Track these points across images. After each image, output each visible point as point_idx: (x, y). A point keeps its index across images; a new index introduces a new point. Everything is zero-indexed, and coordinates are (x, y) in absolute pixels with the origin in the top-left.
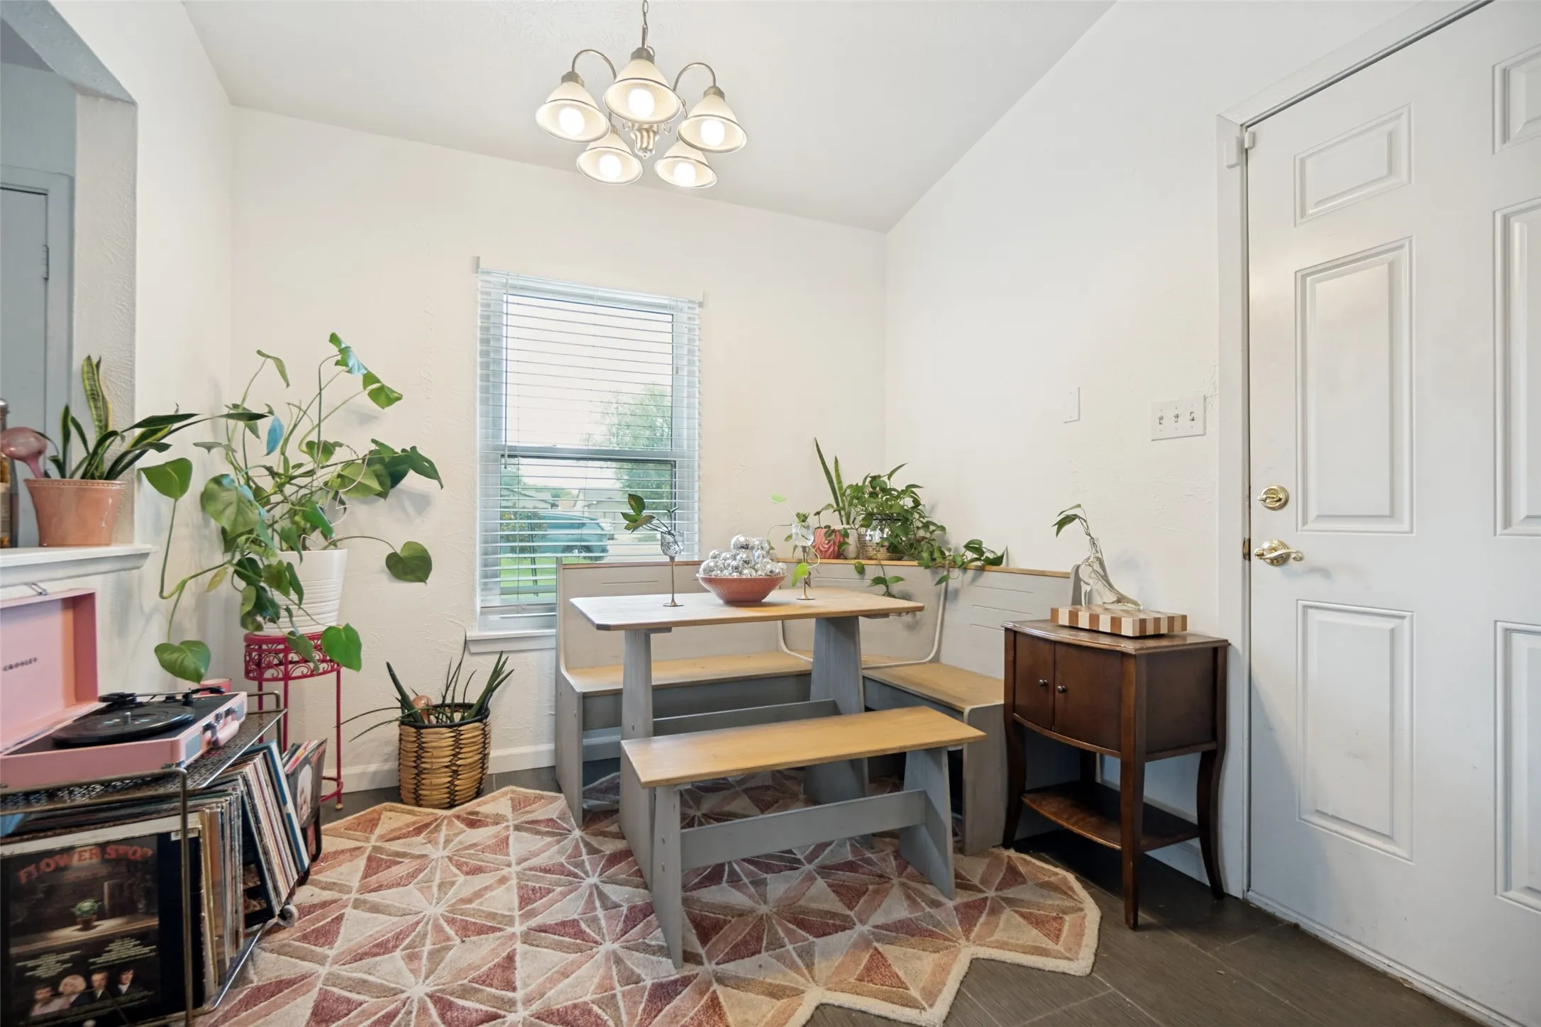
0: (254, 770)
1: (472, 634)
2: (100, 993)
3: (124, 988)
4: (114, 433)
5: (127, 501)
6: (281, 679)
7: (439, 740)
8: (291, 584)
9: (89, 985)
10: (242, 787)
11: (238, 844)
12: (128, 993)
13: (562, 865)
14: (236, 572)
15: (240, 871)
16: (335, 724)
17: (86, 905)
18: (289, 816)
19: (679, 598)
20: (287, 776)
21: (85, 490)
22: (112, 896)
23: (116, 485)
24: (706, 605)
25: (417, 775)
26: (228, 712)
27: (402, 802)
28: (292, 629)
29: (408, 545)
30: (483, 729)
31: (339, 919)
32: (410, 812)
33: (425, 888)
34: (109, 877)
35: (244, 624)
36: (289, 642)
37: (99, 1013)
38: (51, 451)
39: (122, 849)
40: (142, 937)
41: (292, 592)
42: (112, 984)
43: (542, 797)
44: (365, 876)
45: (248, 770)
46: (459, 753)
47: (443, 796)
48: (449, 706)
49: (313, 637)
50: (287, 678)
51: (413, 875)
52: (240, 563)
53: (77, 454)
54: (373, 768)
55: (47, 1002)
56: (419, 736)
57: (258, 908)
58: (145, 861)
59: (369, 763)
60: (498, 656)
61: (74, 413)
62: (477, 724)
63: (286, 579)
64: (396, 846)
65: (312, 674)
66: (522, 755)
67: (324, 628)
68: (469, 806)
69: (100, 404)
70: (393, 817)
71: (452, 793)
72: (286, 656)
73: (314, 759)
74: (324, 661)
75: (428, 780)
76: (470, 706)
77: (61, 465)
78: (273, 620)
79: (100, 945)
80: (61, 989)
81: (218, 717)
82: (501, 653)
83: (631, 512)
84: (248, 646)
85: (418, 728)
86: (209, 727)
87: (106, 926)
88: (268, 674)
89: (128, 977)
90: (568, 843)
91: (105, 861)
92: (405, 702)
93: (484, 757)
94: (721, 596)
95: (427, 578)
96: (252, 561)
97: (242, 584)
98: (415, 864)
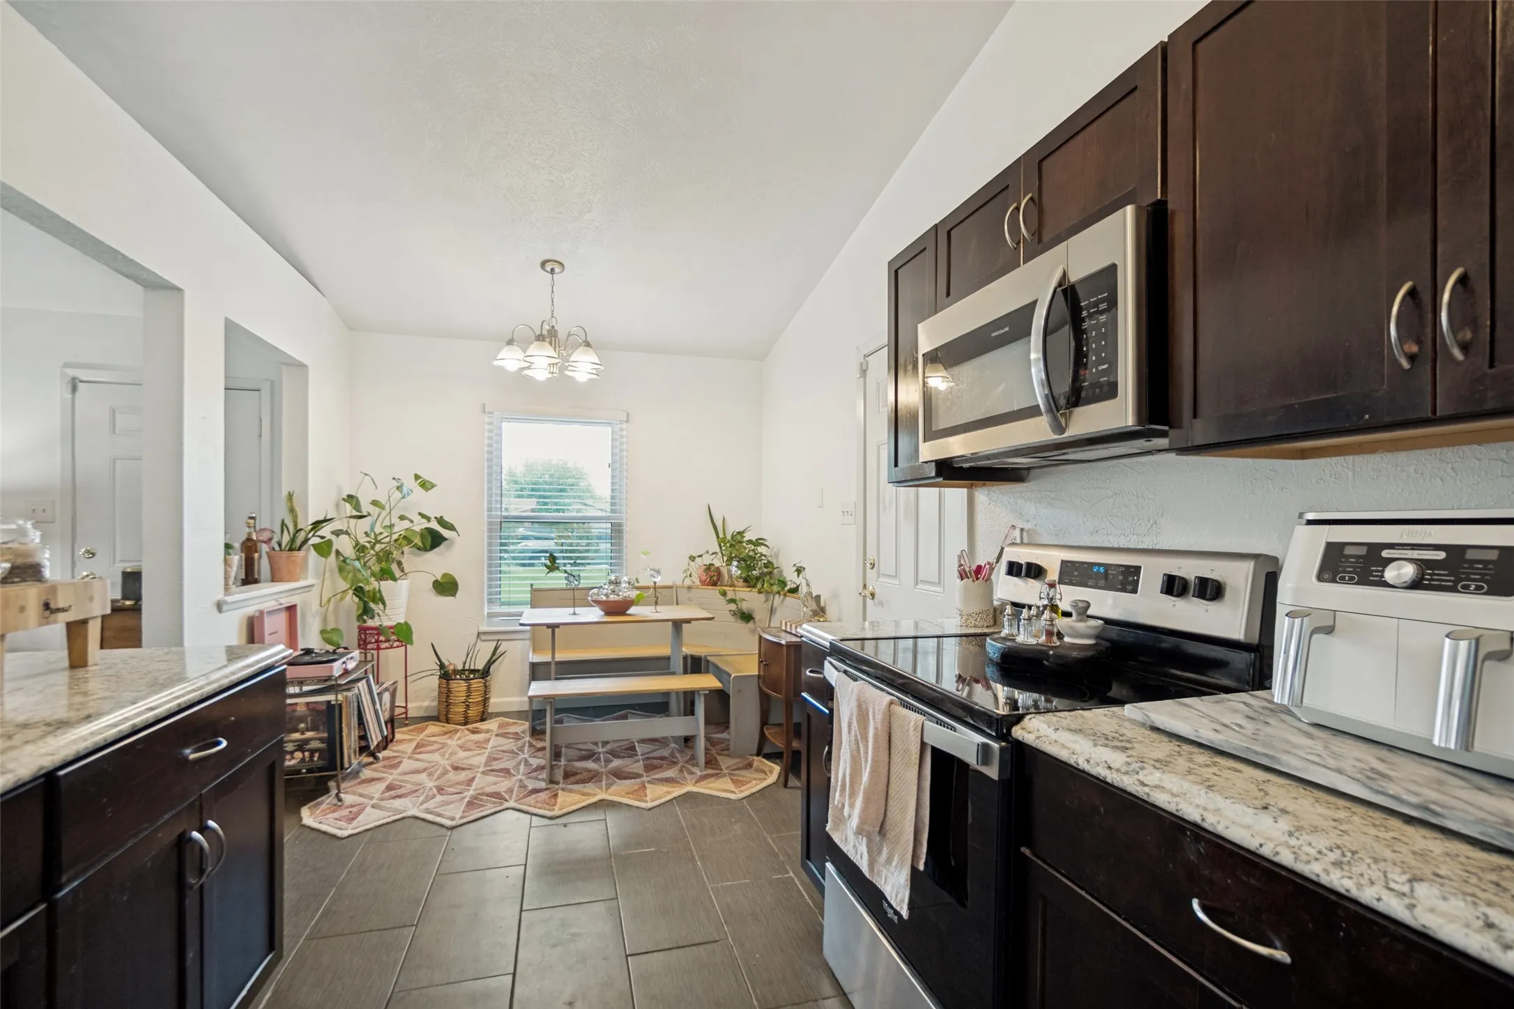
0: (362, 685)
1: (484, 628)
2: (307, 759)
3: (316, 759)
4: (301, 530)
5: (306, 559)
6: (375, 649)
7: (459, 687)
8: (380, 600)
9: (304, 756)
10: (357, 691)
11: (356, 713)
12: (317, 761)
13: (513, 750)
14: (354, 593)
15: (357, 726)
16: (404, 676)
17: (302, 725)
18: (377, 710)
19: (578, 610)
20: (378, 694)
21: (290, 556)
22: (311, 723)
23: (302, 553)
24: (594, 614)
25: (447, 706)
26: (352, 658)
27: (441, 722)
28: (380, 623)
29: (445, 575)
30: (485, 683)
31: (401, 762)
32: (443, 726)
33: (443, 755)
34: (310, 715)
35: (358, 620)
36: (379, 630)
37: (307, 767)
38: (276, 539)
39: (315, 705)
40: (321, 740)
41: (380, 603)
42: (312, 756)
43: (516, 723)
44: (415, 749)
45: (360, 684)
46: (470, 695)
47: (461, 718)
48: (467, 670)
49: (391, 627)
50: (378, 649)
51: (438, 750)
52: (355, 589)
53: (286, 538)
54: (426, 704)
55: (290, 760)
56: (448, 684)
57: (364, 745)
58: (323, 711)
59: (424, 701)
60: (496, 642)
61: (286, 522)
62: (481, 680)
63: (379, 598)
64: (433, 739)
65: (392, 647)
66: (511, 703)
67: (395, 623)
68: (474, 725)
69: (294, 514)
70: (433, 728)
71: (466, 717)
72: (378, 638)
73: (391, 690)
74: (397, 641)
75: (454, 709)
76: (478, 671)
77: (280, 545)
78: (372, 618)
79: (307, 741)
80: (294, 756)
81: (348, 659)
82: (498, 641)
83: (549, 564)
84: (359, 631)
85: (448, 680)
86: (344, 663)
87: (309, 734)
88: (369, 646)
89: (317, 755)
90: (520, 743)
91: (309, 709)
92: (442, 666)
93: (486, 700)
94: (602, 610)
95: (456, 593)
96: (361, 587)
97: (356, 600)
98: (440, 746)
